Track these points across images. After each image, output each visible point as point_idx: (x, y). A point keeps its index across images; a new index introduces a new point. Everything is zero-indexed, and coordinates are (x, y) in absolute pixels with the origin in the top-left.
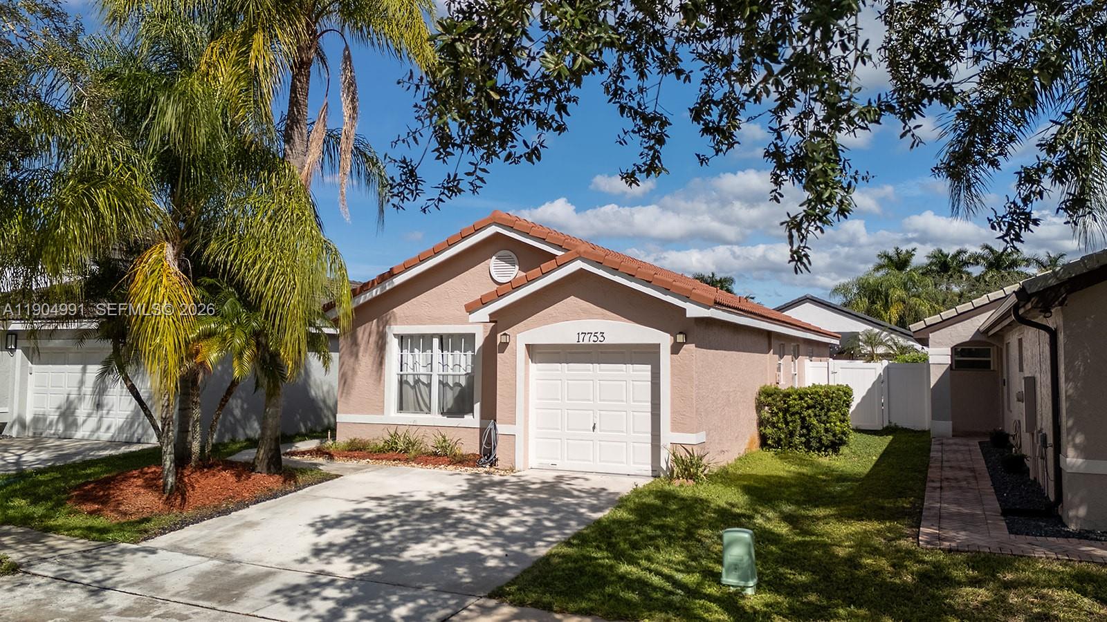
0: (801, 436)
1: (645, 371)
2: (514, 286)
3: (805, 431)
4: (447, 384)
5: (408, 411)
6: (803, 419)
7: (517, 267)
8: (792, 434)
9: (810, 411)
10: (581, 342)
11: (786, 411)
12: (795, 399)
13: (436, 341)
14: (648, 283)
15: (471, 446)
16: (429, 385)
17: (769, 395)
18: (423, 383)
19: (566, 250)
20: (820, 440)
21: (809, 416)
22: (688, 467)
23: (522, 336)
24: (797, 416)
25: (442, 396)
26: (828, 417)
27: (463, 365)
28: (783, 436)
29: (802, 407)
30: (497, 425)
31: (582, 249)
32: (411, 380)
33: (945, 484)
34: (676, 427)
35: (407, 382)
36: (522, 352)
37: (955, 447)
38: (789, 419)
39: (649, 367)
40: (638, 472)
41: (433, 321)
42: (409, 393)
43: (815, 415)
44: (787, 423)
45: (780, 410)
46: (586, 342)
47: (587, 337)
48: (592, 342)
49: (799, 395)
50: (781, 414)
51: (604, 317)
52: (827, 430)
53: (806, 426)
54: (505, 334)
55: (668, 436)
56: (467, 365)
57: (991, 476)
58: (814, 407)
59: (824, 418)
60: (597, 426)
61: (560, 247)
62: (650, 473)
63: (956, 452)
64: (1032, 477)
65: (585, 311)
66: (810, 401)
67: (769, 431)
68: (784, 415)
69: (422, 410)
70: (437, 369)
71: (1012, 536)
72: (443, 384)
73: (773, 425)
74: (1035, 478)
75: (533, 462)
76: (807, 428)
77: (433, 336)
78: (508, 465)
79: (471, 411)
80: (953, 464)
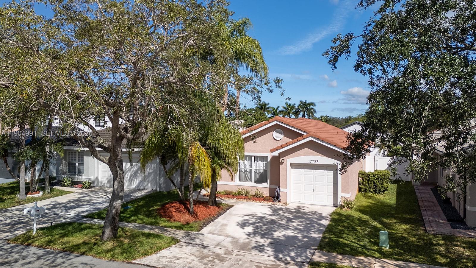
0: (373, 188)
1: (331, 173)
2: (287, 145)
3: (375, 187)
4: (257, 172)
5: (242, 181)
6: (374, 183)
7: (283, 135)
8: (370, 188)
9: (377, 180)
10: (310, 163)
11: (368, 180)
12: (372, 176)
13: (253, 158)
14: (335, 146)
15: (266, 194)
16: (251, 172)
17: (362, 175)
18: (248, 172)
19: (308, 133)
20: (380, 190)
21: (377, 182)
22: (348, 204)
23: (289, 160)
24: (372, 182)
25: (255, 176)
26: (383, 182)
27: (262, 166)
28: (367, 188)
29: (374, 179)
30: (280, 189)
31: (312, 133)
32: (243, 170)
33: (426, 208)
34: (343, 191)
35: (242, 171)
36: (289, 165)
37: (423, 191)
38: (370, 183)
39: (333, 171)
40: (329, 205)
41: (252, 151)
42: (243, 175)
43: (379, 182)
44: (369, 184)
45: (366, 180)
46: (312, 163)
47: (312, 161)
48: (314, 163)
49: (373, 175)
50: (367, 181)
51: (318, 155)
52: (382, 187)
53: (375, 185)
54: (283, 159)
55: (340, 194)
56: (264, 166)
57: (440, 205)
58: (378, 179)
59: (381, 182)
60: (315, 190)
61: (306, 132)
62: (333, 205)
63: (424, 193)
64: (453, 205)
65: (311, 153)
66: (377, 177)
67: (362, 187)
68: (368, 182)
69: (247, 181)
70: (253, 168)
71: (453, 229)
72: (255, 172)
73: (364, 185)
74: (454, 206)
75: (292, 200)
76: (376, 186)
77: (251, 156)
78: (284, 202)
79: (267, 182)
80: (426, 199)
